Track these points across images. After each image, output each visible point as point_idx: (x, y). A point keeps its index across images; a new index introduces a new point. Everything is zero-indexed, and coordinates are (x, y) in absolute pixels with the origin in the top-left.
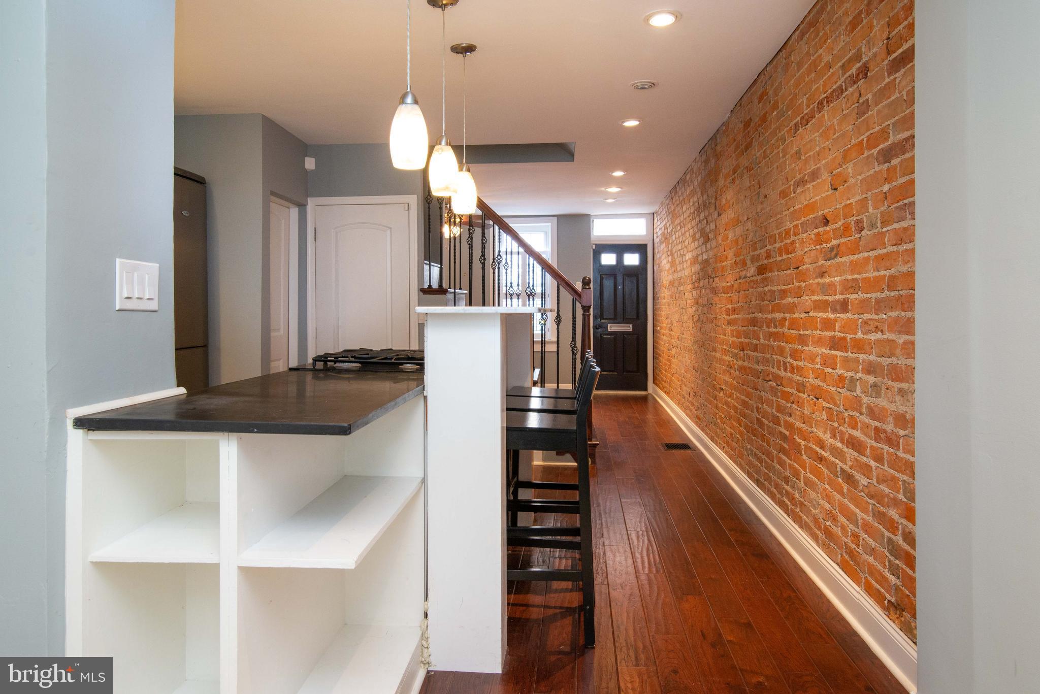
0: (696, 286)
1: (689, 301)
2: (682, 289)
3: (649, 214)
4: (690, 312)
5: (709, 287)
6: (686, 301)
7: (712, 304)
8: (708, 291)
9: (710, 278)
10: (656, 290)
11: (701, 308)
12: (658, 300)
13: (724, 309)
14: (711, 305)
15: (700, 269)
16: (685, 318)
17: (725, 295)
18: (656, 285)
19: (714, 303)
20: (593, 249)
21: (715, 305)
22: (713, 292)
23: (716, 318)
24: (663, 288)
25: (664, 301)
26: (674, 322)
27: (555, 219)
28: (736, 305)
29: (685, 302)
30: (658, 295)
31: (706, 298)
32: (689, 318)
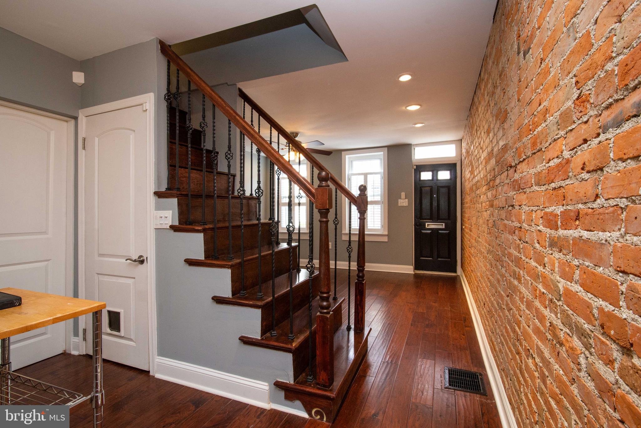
0: (491, 186)
1: (484, 204)
2: (478, 193)
3: (458, 140)
4: (485, 216)
5: (508, 181)
6: (482, 204)
7: (513, 206)
8: (506, 187)
9: (509, 168)
10: (463, 197)
11: (497, 211)
12: (464, 205)
13: (540, 214)
14: (510, 208)
15: (496, 163)
16: (481, 221)
17: (543, 188)
18: (463, 194)
19: (517, 203)
20: (415, 169)
21: (517, 207)
22: (514, 188)
23: (521, 228)
24: (467, 195)
25: (467, 205)
26: (473, 224)
27: (386, 149)
28: (580, 206)
29: (480, 205)
30: (464, 201)
31: (504, 199)
32: (484, 223)
